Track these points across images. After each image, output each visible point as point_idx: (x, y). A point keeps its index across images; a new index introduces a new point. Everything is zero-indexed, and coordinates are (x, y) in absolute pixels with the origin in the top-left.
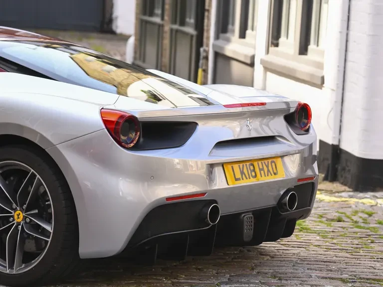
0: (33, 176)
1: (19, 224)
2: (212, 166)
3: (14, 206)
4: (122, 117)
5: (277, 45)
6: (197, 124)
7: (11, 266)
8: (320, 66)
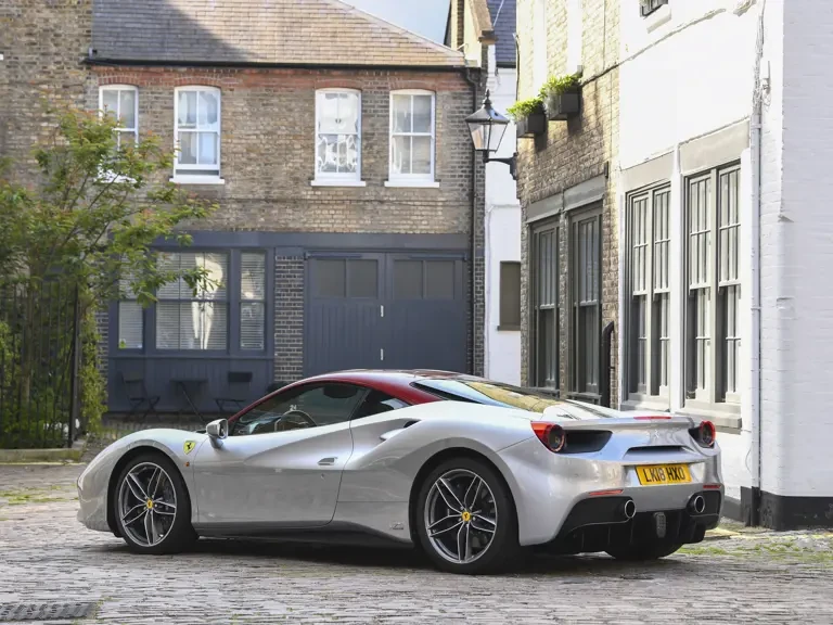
0: (478, 480)
1: (467, 523)
2: (626, 468)
3: (462, 508)
4: (548, 426)
5: (693, 396)
6: (610, 433)
7: (463, 558)
8: (737, 410)
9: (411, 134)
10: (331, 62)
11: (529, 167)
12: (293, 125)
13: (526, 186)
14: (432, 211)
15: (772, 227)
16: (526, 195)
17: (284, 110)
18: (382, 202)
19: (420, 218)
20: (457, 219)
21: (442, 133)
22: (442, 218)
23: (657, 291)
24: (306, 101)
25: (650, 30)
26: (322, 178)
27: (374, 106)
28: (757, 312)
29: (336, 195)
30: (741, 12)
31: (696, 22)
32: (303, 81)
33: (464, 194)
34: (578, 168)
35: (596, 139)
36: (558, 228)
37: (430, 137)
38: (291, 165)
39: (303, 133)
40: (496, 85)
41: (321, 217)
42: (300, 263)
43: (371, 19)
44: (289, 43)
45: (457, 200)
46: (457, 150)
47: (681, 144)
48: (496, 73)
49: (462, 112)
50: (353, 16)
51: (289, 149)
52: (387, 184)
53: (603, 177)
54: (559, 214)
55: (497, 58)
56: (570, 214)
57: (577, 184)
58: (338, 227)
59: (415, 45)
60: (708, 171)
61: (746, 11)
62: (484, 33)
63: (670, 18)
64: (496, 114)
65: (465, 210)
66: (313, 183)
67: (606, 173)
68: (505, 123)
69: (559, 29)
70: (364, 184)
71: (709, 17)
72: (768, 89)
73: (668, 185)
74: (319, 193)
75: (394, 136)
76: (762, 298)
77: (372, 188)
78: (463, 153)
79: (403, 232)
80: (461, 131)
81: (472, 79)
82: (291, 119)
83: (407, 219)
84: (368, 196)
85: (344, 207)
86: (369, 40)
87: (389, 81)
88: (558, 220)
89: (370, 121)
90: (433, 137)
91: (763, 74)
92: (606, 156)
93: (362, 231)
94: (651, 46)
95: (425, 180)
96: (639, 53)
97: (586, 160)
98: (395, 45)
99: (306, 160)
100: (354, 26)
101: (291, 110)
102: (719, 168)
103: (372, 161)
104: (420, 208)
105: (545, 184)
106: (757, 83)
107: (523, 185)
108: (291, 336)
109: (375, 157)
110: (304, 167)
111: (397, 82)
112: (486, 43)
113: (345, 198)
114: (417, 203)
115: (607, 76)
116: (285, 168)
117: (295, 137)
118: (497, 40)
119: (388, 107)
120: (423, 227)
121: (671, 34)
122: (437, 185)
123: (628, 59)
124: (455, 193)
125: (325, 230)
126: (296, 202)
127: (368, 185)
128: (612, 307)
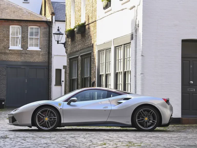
9: (34, 37)
10: (14, 19)
11: (69, 45)
12: (4, 34)
13: (68, 50)
14: (39, 56)
15: (139, 57)
16: (68, 52)
17: (2, 30)
18: (26, 54)
19: (36, 58)
20: (45, 58)
21: (41, 37)
22: (42, 58)
23: (107, 73)
24: (8, 28)
25: (105, 13)
26: (11, 48)
27: (24, 30)
28: (135, 77)
29: (15, 52)
30: (131, 9)
31: (118, 11)
32: (7, 23)
33: (47, 52)
34: (84, 45)
35: (90, 38)
36: (78, 59)
37: (38, 38)
38: (4, 44)
39: (7, 36)
40: (55, 26)
41: (11, 57)
42: (6, 68)
43: (23, 9)
44: (3, 14)
45: (45, 54)
46: (45, 42)
47: (114, 39)
48: (55, 23)
49: (46, 32)
50: (18, 8)
51: (3, 40)
52: (28, 49)
53: (92, 47)
54: (79, 56)
55: (55, 19)
56: (81, 56)
57: (84, 49)
58: (16, 60)
59: (34, 15)
60: (122, 45)
61: (132, 9)
62: (52, 13)
63: (111, 10)
64: (61, 32)
65: (47, 56)
66: (9, 49)
67: (93, 46)
68: (63, 34)
69: (79, 12)
70: (22, 49)
71: (122, 10)
72: (138, 26)
73: (110, 48)
74: (11, 51)
75: (29, 38)
76: (136, 74)
77: (24, 50)
78: (47, 42)
79: (32, 61)
80: (46, 37)
81: (49, 24)
82: (4, 33)
83: (33, 58)
84: (23, 52)
85: (17, 55)
86: (23, 14)
87: (28, 24)
88: (78, 58)
89: (24, 34)
90: (39, 38)
91: (137, 23)
92: (93, 42)
93: (21, 61)
94: (106, 16)
95: (37, 49)
96: (102, 18)
97: (87, 43)
98: (29, 15)
99: (8, 43)
100: (19, 10)
101: (4, 30)
102: (124, 45)
103: (24, 43)
104: (36, 55)
105: (74, 49)
106: (136, 25)
107: (68, 49)
108: (3, 87)
109: (25, 43)
110: (7, 45)
111: (30, 24)
112: (52, 15)
113: (17, 53)
114: (35, 54)
115: (93, 24)
116: (2, 45)
117: (5, 37)
118: (55, 14)
119: (28, 30)
120: (37, 60)
121: (111, 14)
122: (40, 50)
123: (99, 19)
124: (45, 52)
125: (12, 61)
126: (5, 53)
127: (23, 50)
128: (94, 77)
